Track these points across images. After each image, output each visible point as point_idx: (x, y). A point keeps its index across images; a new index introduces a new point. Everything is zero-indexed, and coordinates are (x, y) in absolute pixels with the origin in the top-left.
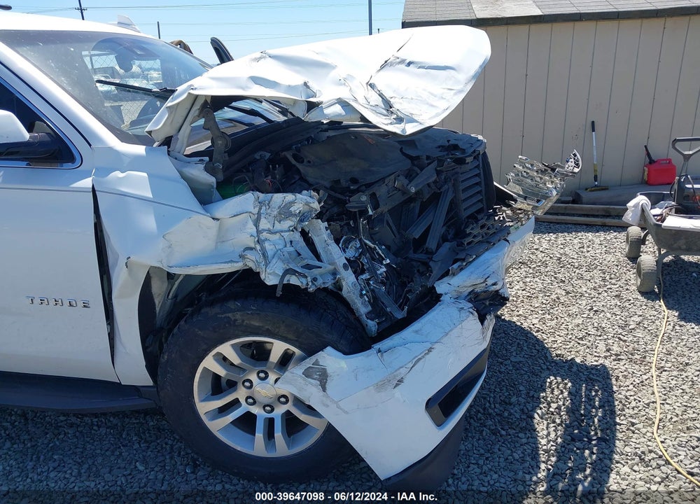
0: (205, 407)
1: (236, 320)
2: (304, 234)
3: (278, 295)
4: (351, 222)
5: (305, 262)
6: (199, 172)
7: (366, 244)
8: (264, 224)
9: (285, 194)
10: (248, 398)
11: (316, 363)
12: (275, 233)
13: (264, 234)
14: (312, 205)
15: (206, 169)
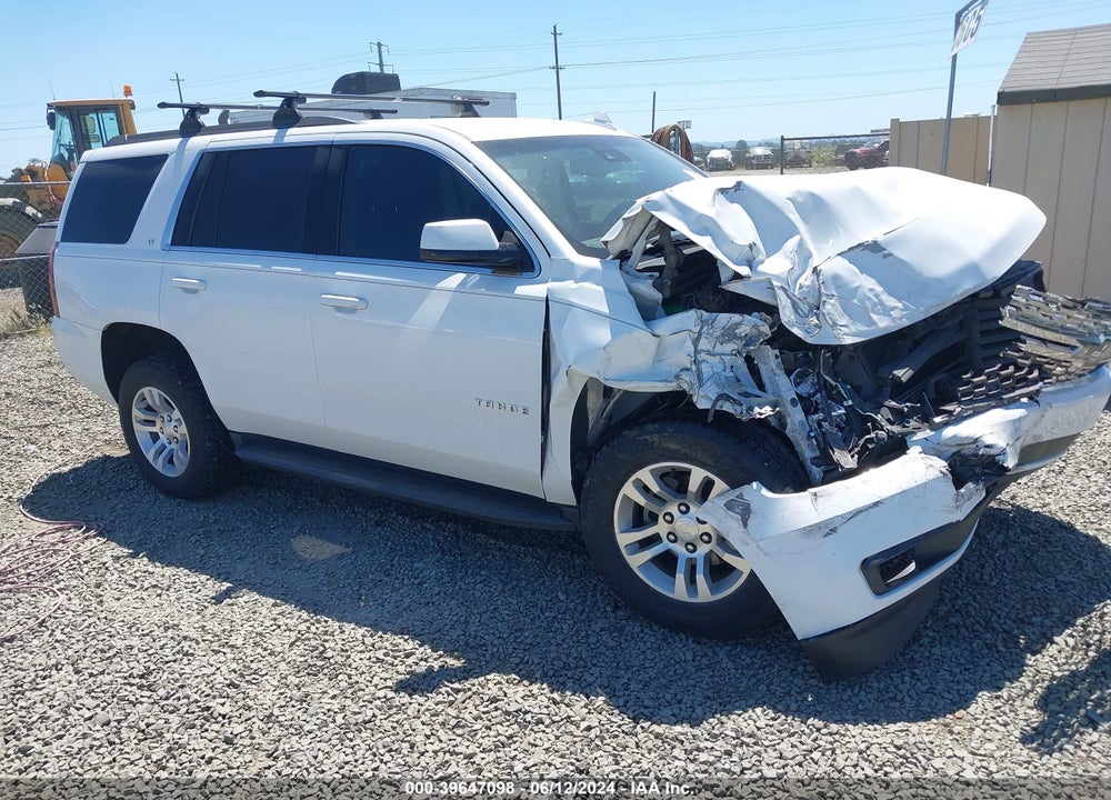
0: (624, 539)
1: (653, 442)
2: (749, 360)
3: (709, 421)
4: (810, 354)
5: (743, 389)
6: (646, 288)
7: (826, 381)
8: (704, 344)
9: (731, 315)
10: (669, 533)
11: (740, 496)
12: (715, 355)
13: (703, 354)
14: (761, 328)
15: (654, 285)
